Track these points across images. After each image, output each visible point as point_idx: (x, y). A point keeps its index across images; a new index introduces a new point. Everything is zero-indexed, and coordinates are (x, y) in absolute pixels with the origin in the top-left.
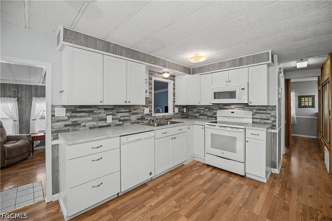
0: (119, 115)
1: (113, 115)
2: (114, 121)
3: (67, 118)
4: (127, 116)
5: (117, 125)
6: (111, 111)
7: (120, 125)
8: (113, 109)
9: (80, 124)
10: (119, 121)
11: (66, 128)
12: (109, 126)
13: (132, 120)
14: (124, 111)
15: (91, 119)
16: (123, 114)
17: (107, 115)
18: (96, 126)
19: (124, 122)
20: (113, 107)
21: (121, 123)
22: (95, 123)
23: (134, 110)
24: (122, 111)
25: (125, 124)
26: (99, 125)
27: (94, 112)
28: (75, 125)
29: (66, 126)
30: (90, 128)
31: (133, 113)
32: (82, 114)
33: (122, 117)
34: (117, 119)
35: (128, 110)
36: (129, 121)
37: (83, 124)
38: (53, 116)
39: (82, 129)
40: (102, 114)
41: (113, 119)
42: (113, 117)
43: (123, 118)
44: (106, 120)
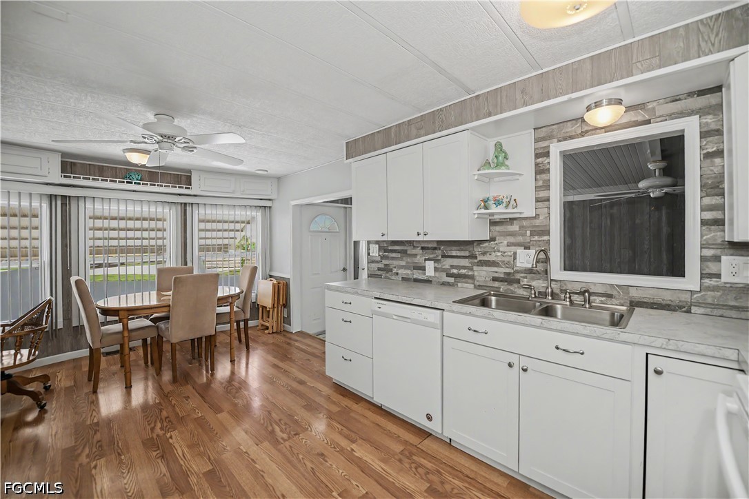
0: (448, 263)
1: (436, 261)
2: (437, 274)
3: (379, 258)
4: (464, 268)
5: (443, 284)
6: (433, 254)
7: (448, 284)
8: (435, 249)
9: (391, 270)
10: (449, 275)
11: (380, 272)
12: (428, 281)
13: (477, 278)
14: (459, 253)
15: (403, 263)
16: (456, 262)
17: (426, 260)
18: (411, 277)
19: (458, 279)
20: (435, 245)
21: (451, 280)
22: (408, 272)
23: (484, 254)
24: (454, 253)
25: (459, 285)
26: (415, 277)
27: (408, 253)
28: (387, 269)
29: (379, 269)
30: (403, 279)
31: (480, 261)
32: (394, 255)
33: (452, 267)
34: (443, 270)
35: (467, 254)
36: (470, 281)
37: (395, 271)
38: (369, 254)
39: (393, 277)
40: (418, 257)
41: (436, 269)
42: (436, 265)
43: (455, 271)
44: (423, 269)
